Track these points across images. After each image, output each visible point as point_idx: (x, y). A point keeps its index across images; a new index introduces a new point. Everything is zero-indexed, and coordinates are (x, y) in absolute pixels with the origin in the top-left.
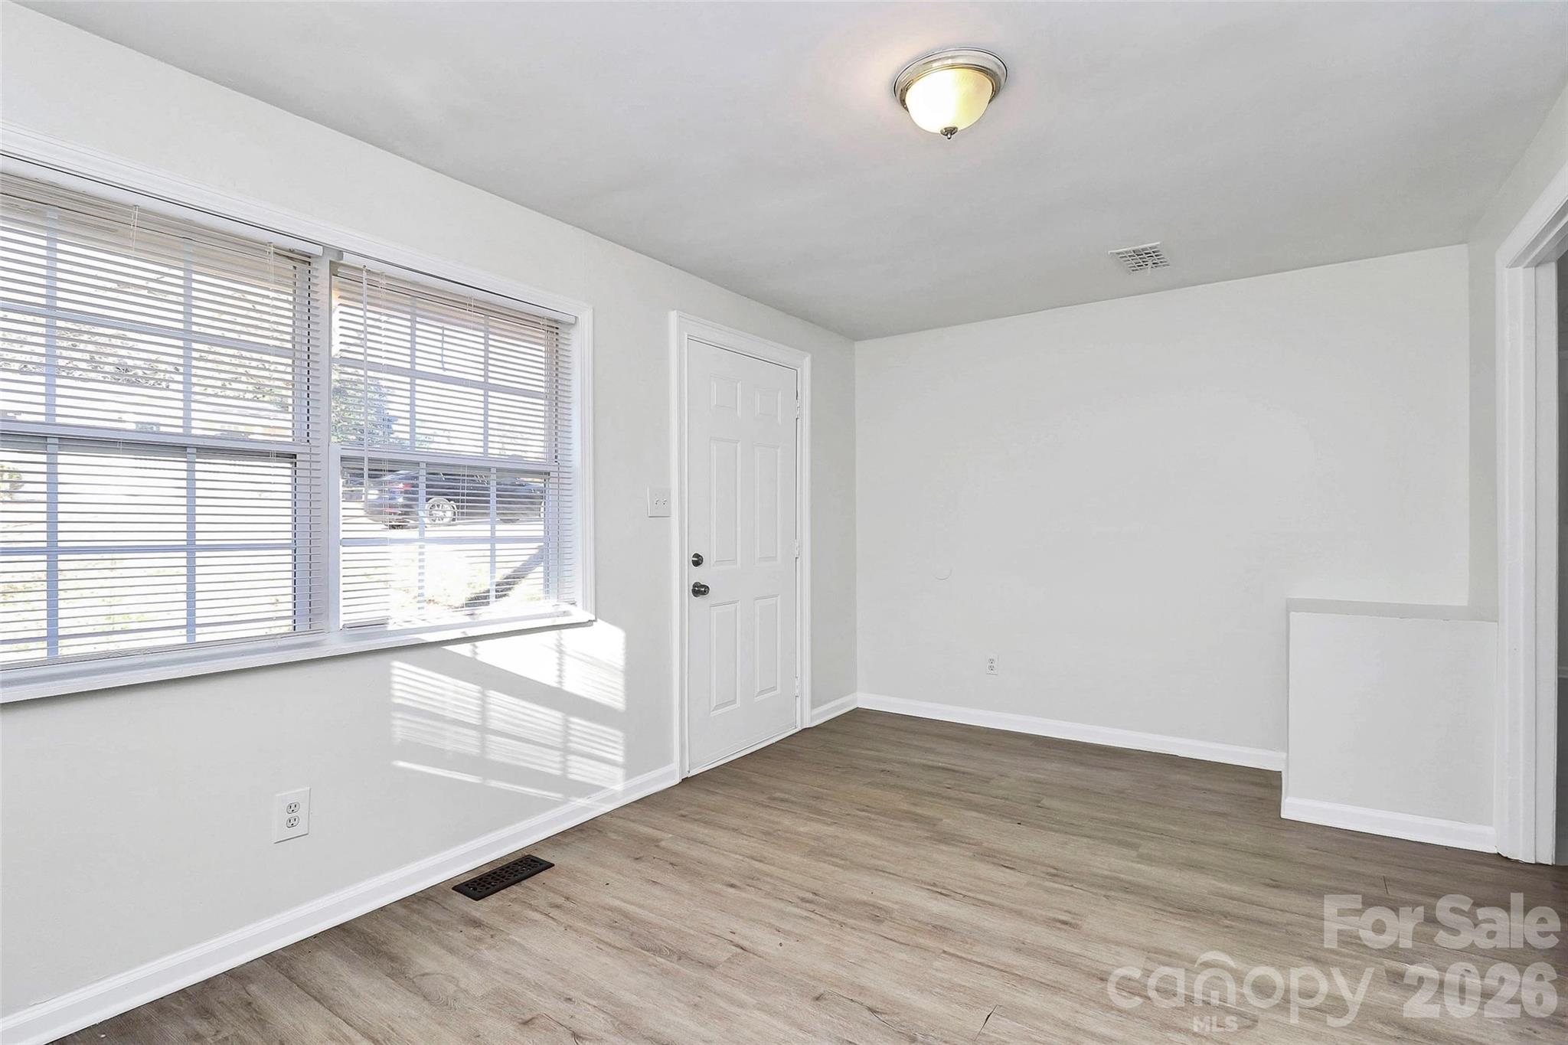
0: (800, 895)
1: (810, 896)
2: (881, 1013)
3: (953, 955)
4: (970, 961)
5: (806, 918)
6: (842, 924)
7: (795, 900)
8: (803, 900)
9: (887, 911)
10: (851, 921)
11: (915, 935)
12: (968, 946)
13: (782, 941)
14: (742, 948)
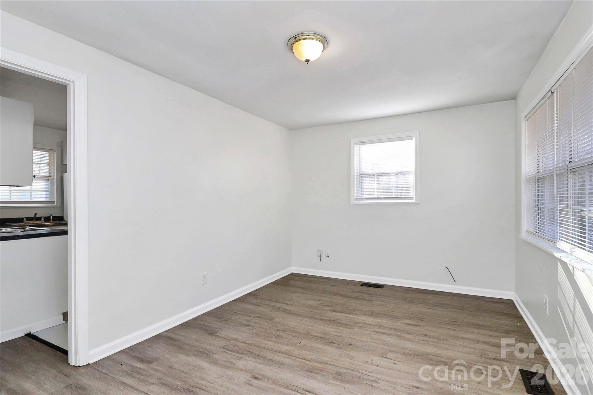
0: (379, 384)
1: (374, 384)
2: (331, 342)
3: (308, 360)
4: (302, 359)
5: (370, 372)
6: (353, 370)
7: (379, 381)
8: (377, 382)
9: (334, 378)
10: (350, 372)
11: (322, 368)
12: (301, 365)
13: (372, 361)
14: (386, 357)
